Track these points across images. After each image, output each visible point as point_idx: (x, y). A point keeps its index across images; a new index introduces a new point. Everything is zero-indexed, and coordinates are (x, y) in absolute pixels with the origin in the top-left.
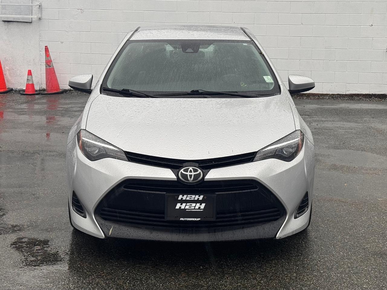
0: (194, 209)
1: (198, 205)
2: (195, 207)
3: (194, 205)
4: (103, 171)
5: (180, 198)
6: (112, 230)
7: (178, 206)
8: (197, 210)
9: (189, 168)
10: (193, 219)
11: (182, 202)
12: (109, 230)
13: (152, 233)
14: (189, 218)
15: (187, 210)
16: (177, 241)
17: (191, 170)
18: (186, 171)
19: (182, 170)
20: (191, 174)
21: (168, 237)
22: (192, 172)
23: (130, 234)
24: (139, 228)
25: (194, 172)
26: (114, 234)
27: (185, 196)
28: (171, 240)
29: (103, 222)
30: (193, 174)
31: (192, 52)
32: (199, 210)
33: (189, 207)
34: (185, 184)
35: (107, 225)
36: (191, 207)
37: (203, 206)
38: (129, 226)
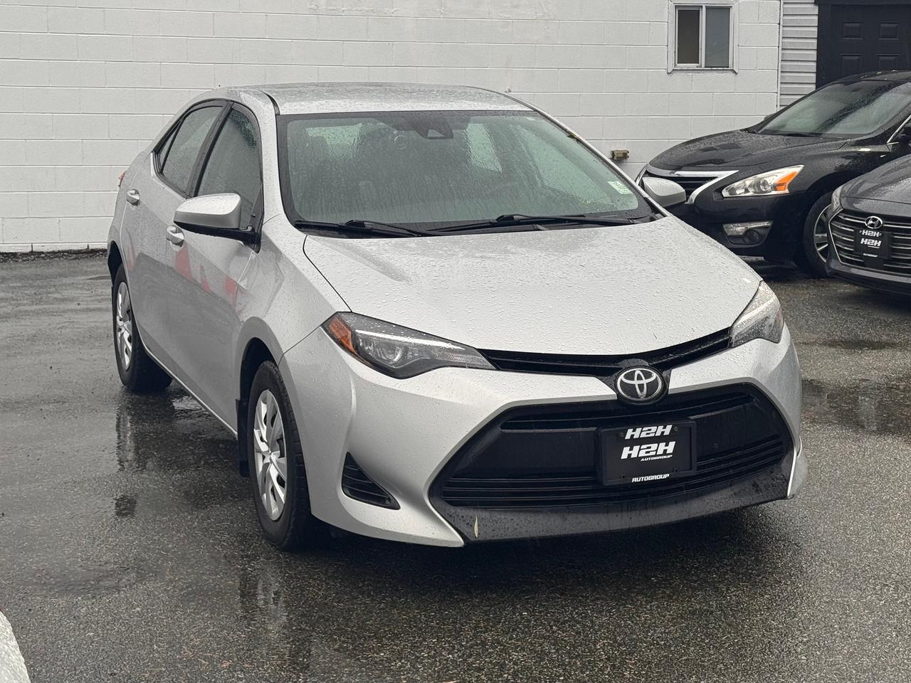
0: (656, 455)
1: (662, 445)
2: (656, 451)
3: (654, 446)
4: (442, 396)
5: (628, 437)
6: (479, 525)
7: (626, 453)
8: (660, 457)
9: (635, 371)
10: (656, 477)
11: (633, 442)
12: (472, 526)
13: (566, 519)
14: (649, 475)
15: (643, 460)
16: (621, 528)
17: (639, 375)
18: (630, 376)
19: (622, 377)
20: (641, 382)
21: (601, 523)
22: (642, 379)
23: (521, 527)
24: (537, 512)
25: (646, 378)
26: (486, 532)
27: (639, 430)
28: (608, 529)
29: (452, 510)
30: (645, 381)
31: (442, 138)
32: (665, 457)
33: (647, 452)
34: (633, 406)
35: (463, 517)
36: (649, 452)
37: (671, 447)
38: (514, 511)
